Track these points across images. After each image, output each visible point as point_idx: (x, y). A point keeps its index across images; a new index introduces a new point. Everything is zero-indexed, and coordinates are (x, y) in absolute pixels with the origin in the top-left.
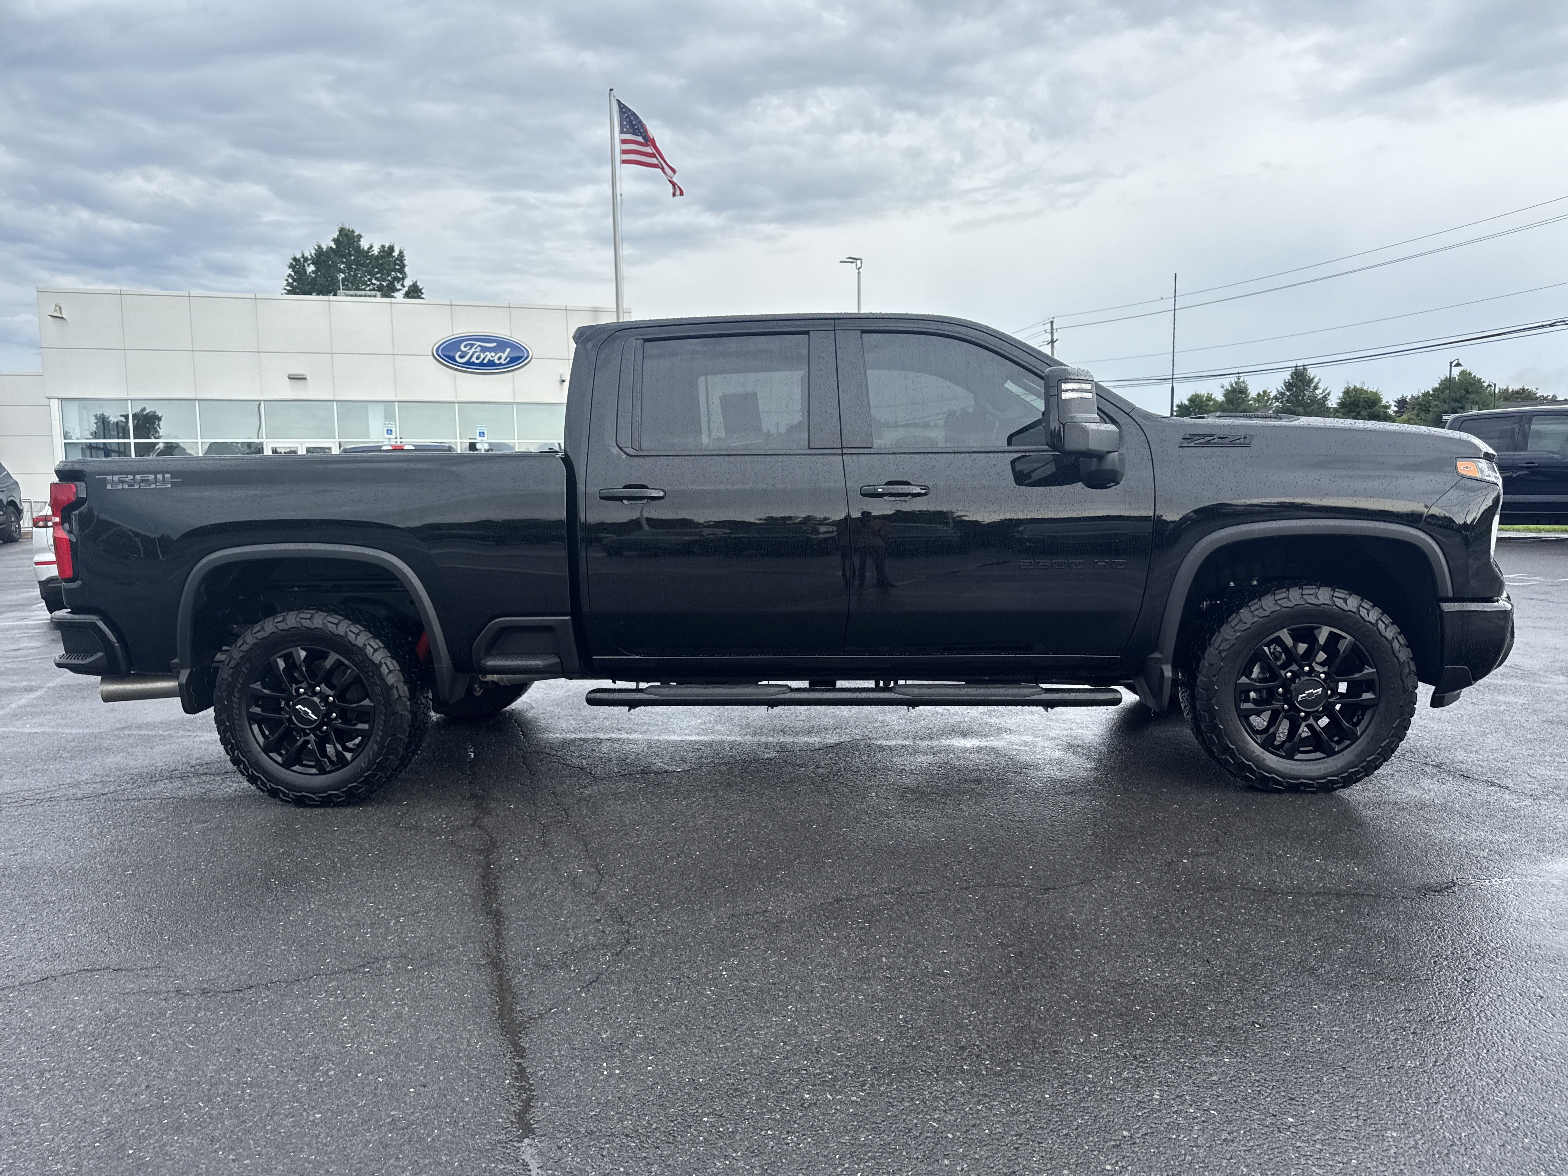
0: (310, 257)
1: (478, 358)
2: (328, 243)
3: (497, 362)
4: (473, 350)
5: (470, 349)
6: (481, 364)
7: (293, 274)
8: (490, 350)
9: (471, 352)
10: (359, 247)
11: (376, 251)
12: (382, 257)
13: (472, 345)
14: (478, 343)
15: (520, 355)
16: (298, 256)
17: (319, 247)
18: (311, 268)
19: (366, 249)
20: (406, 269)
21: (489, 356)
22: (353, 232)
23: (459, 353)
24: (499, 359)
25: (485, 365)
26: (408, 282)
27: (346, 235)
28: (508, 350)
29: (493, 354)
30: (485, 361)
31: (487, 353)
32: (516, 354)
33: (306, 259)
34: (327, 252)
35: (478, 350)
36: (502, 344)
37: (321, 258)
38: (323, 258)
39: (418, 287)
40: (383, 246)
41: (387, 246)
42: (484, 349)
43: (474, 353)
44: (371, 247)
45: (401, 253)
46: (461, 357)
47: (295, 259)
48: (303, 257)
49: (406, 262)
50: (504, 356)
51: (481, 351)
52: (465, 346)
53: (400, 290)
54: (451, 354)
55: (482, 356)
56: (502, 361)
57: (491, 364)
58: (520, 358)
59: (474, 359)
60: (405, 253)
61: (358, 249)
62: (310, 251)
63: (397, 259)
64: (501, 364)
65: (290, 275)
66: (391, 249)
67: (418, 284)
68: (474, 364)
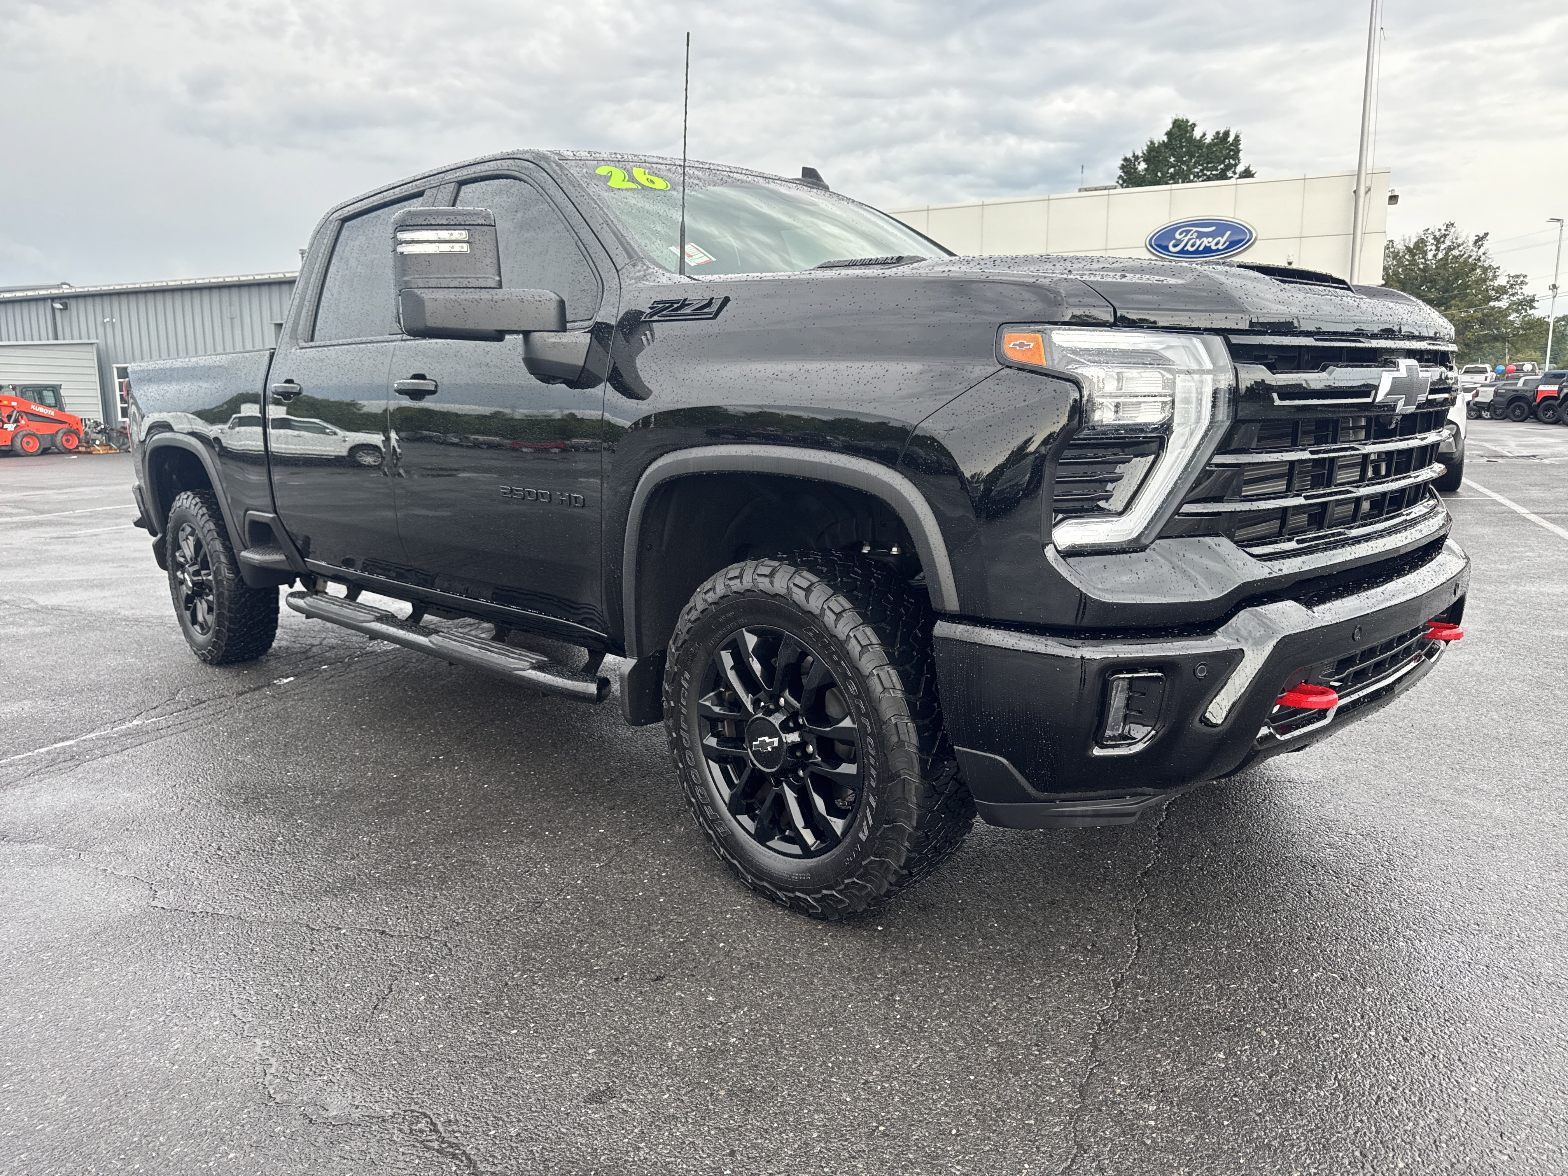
0: (1140, 155)
1: (1193, 246)
2: (1160, 137)
3: (1214, 248)
4: (1189, 237)
5: (1186, 236)
6: (1196, 252)
7: (1123, 174)
8: (1207, 235)
9: (1186, 239)
10: (1191, 137)
11: (1208, 139)
12: (1216, 144)
13: (1188, 232)
14: (1195, 229)
15: (1241, 237)
16: (1129, 155)
17: (1152, 142)
18: (1142, 166)
19: (1198, 138)
20: (1241, 154)
21: (1206, 241)
22: (1187, 121)
23: (1173, 242)
24: (1217, 244)
25: (1203, 252)
26: (1240, 169)
27: (1179, 126)
28: (1228, 233)
29: (1210, 239)
30: (1201, 248)
31: (1204, 239)
32: (1236, 238)
33: (1136, 158)
34: (1158, 147)
35: (1194, 236)
36: (1221, 227)
37: (1154, 154)
38: (1153, 154)
39: (1250, 172)
40: (1218, 133)
41: (1222, 132)
42: (1201, 235)
43: (1189, 241)
44: (1204, 135)
45: (1237, 137)
46: (1175, 246)
47: (1125, 160)
48: (1134, 156)
49: (1241, 147)
50: (1222, 240)
51: (1197, 238)
52: (1180, 234)
53: (1231, 177)
54: (1164, 244)
55: (1198, 243)
56: (1220, 247)
57: (1208, 250)
58: (1241, 241)
59: (1189, 248)
60: (1241, 136)
61: (1191, 140)
62: (1141, 149)
63: (1231, 145)
64: (1218, 250)
65: (1120, 177)
66: (1227, 134)
67: (1251, 169)
68: (1188, 252)
